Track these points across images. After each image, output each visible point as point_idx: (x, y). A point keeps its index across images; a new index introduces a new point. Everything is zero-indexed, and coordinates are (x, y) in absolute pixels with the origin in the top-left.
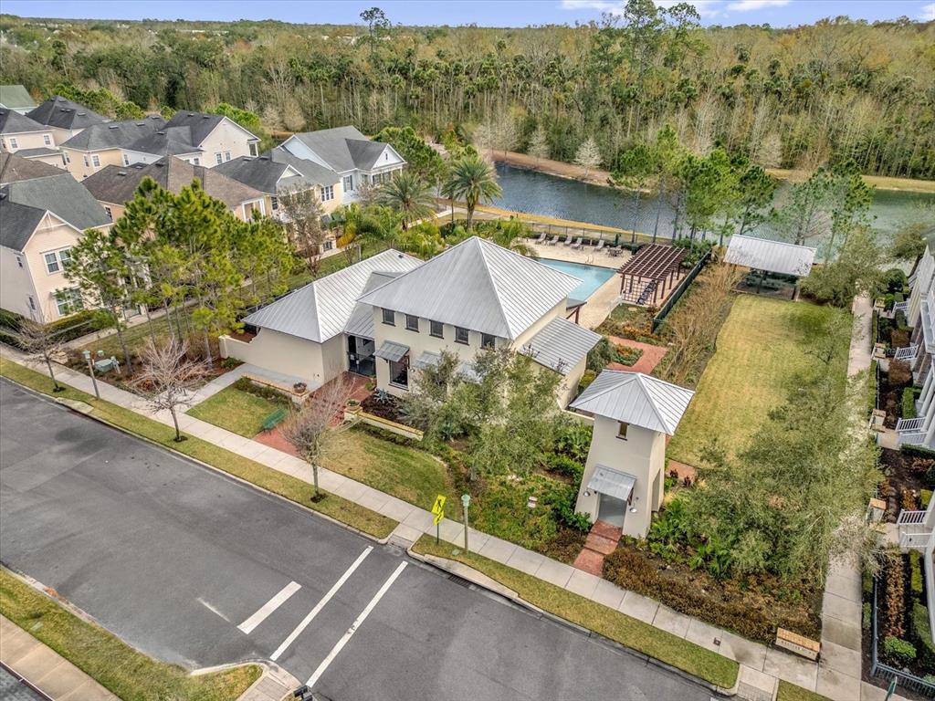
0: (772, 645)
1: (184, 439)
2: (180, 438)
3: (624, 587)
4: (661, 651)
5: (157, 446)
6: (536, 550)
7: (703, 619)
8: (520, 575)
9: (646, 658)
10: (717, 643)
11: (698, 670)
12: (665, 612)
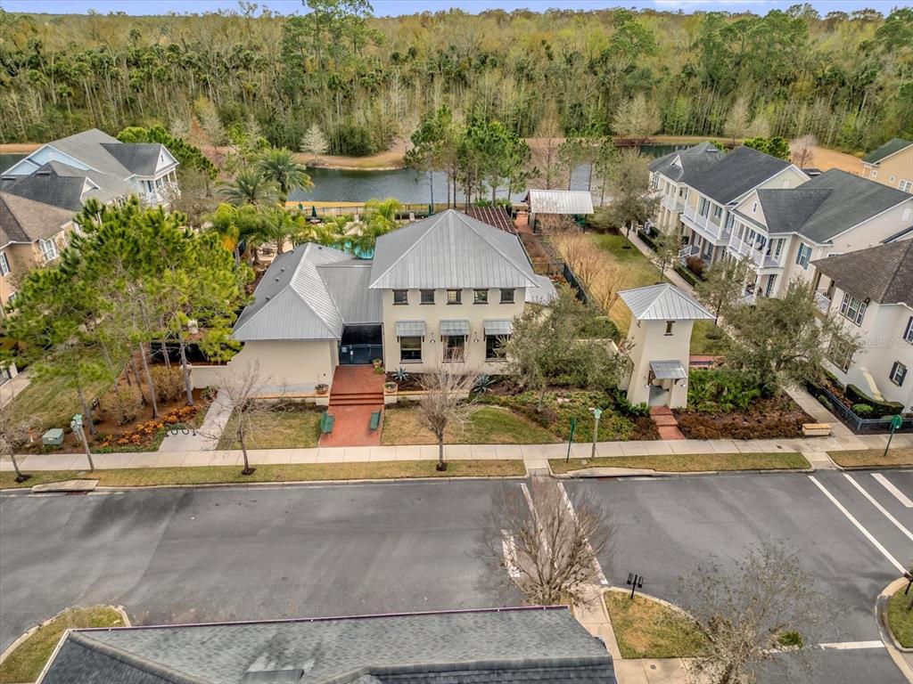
0: (803, 436)
1: (253, 470)
2: (248, 471)
3: (706, 439)
4: (761, 463)
5: (228, 486)
6: (632, 439)
7: (759, 437)
8: (642, 458)
9: (757, 471)
10: (780, 447)
11: (789, 465)
12: (740, 443)
